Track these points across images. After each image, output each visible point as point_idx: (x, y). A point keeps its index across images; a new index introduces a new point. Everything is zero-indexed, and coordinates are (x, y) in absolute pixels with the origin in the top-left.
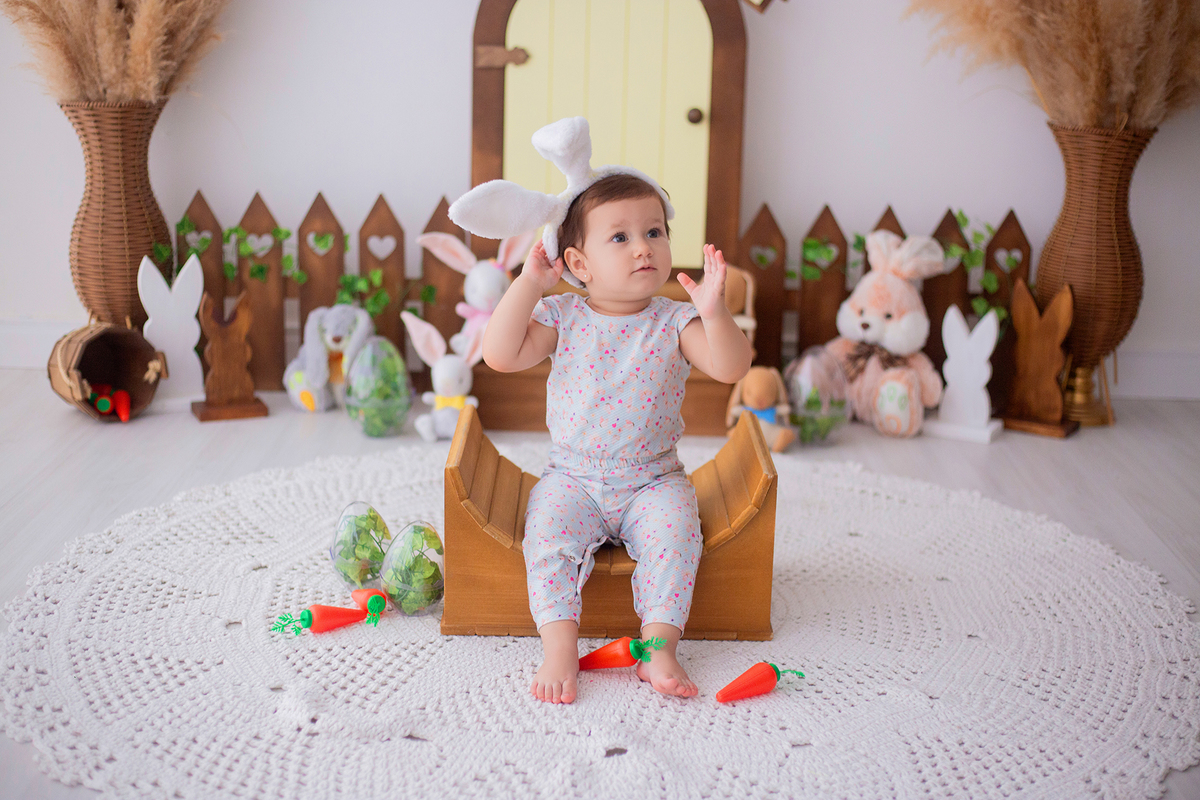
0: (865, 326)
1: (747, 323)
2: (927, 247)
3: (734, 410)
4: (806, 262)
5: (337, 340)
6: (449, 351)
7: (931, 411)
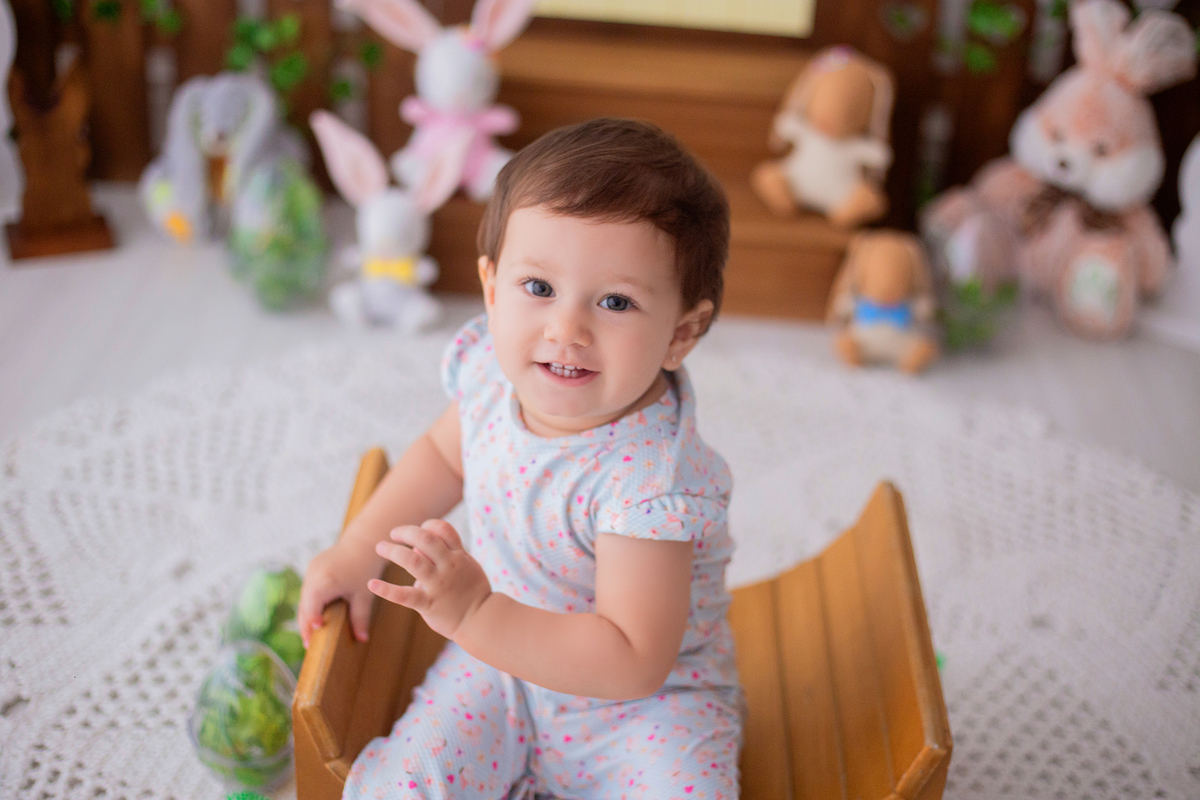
0: (1063, 165)
1: (875, 153)
2: (1173, 37)
3: (843, 302)
4: (973, 37)
5: (222, 137)
6: (393, 182)
7: (1148, 297)
